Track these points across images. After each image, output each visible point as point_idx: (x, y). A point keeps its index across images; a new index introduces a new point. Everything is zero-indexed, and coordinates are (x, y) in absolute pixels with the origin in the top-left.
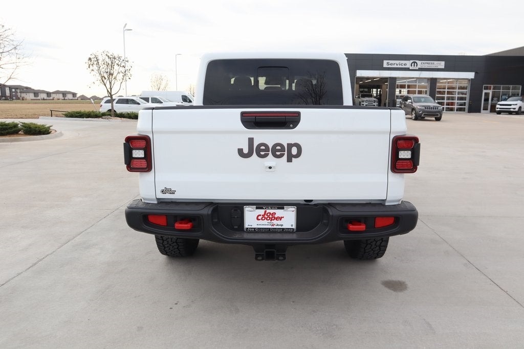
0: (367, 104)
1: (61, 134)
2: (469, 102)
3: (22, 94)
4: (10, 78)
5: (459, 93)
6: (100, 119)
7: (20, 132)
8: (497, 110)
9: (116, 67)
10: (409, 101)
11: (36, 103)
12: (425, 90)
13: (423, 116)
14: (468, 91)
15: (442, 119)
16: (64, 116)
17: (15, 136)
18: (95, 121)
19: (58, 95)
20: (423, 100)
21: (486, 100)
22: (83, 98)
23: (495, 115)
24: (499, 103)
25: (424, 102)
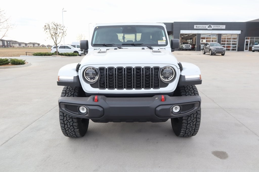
0: (186, 47)
1: (31, 64)
2: (238, 46)
3: (13, 44)
4: (4, 36)
5: (233, 41)
6: (51, 56)
7: (9, 64)
8: (252, 50)
9: (59, 30)
10: (208, 45)
11: (19, 49)
12: (215, 40)
13: (215, 53)
14: (237, 40)
15: (225, 55)
16: (33, 55)
17: (7, 65)
18: (48, 57)
19: (30, 44)
20: (215, 45)
21: (247, 45)
22: (43, 46)
23: (251, 52)
24: (253, 46)
25: (216, 46)
